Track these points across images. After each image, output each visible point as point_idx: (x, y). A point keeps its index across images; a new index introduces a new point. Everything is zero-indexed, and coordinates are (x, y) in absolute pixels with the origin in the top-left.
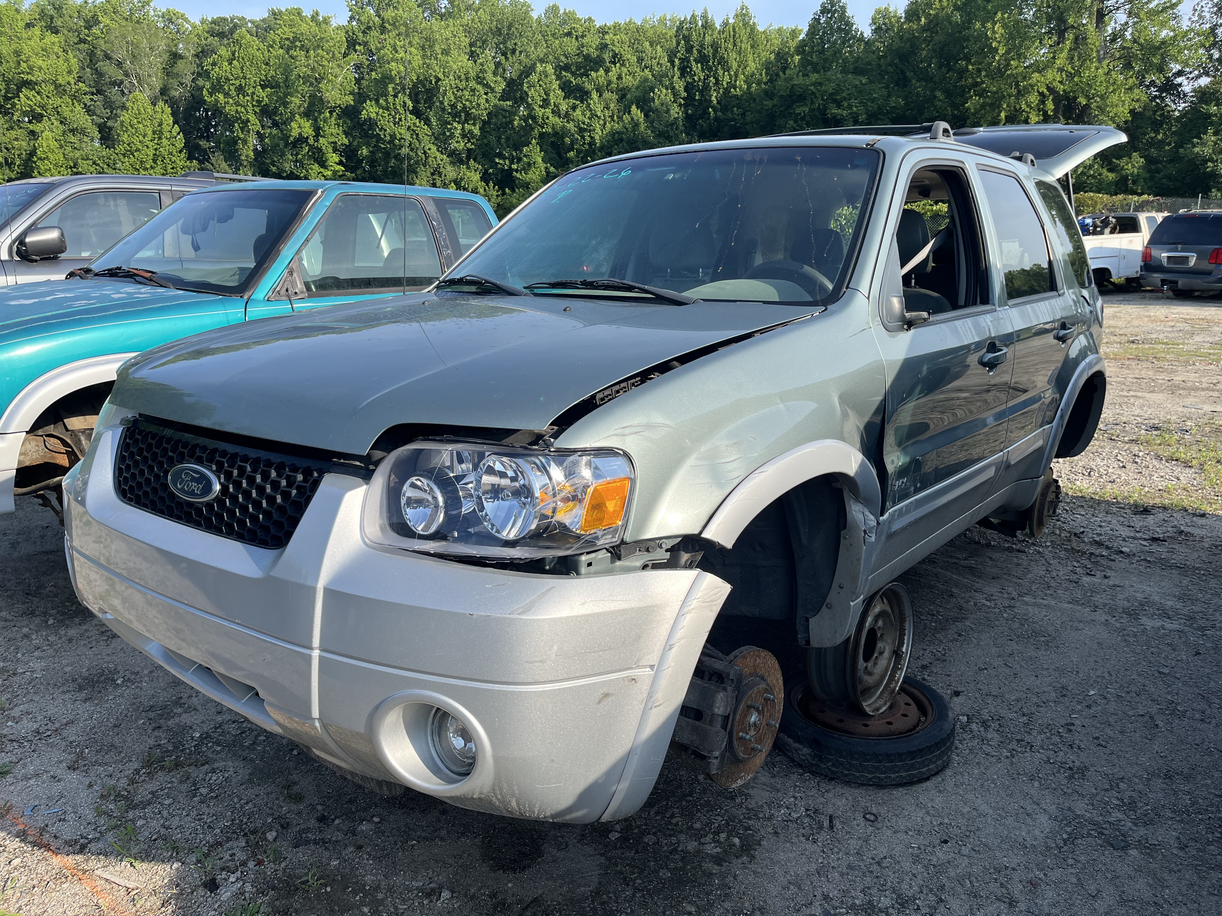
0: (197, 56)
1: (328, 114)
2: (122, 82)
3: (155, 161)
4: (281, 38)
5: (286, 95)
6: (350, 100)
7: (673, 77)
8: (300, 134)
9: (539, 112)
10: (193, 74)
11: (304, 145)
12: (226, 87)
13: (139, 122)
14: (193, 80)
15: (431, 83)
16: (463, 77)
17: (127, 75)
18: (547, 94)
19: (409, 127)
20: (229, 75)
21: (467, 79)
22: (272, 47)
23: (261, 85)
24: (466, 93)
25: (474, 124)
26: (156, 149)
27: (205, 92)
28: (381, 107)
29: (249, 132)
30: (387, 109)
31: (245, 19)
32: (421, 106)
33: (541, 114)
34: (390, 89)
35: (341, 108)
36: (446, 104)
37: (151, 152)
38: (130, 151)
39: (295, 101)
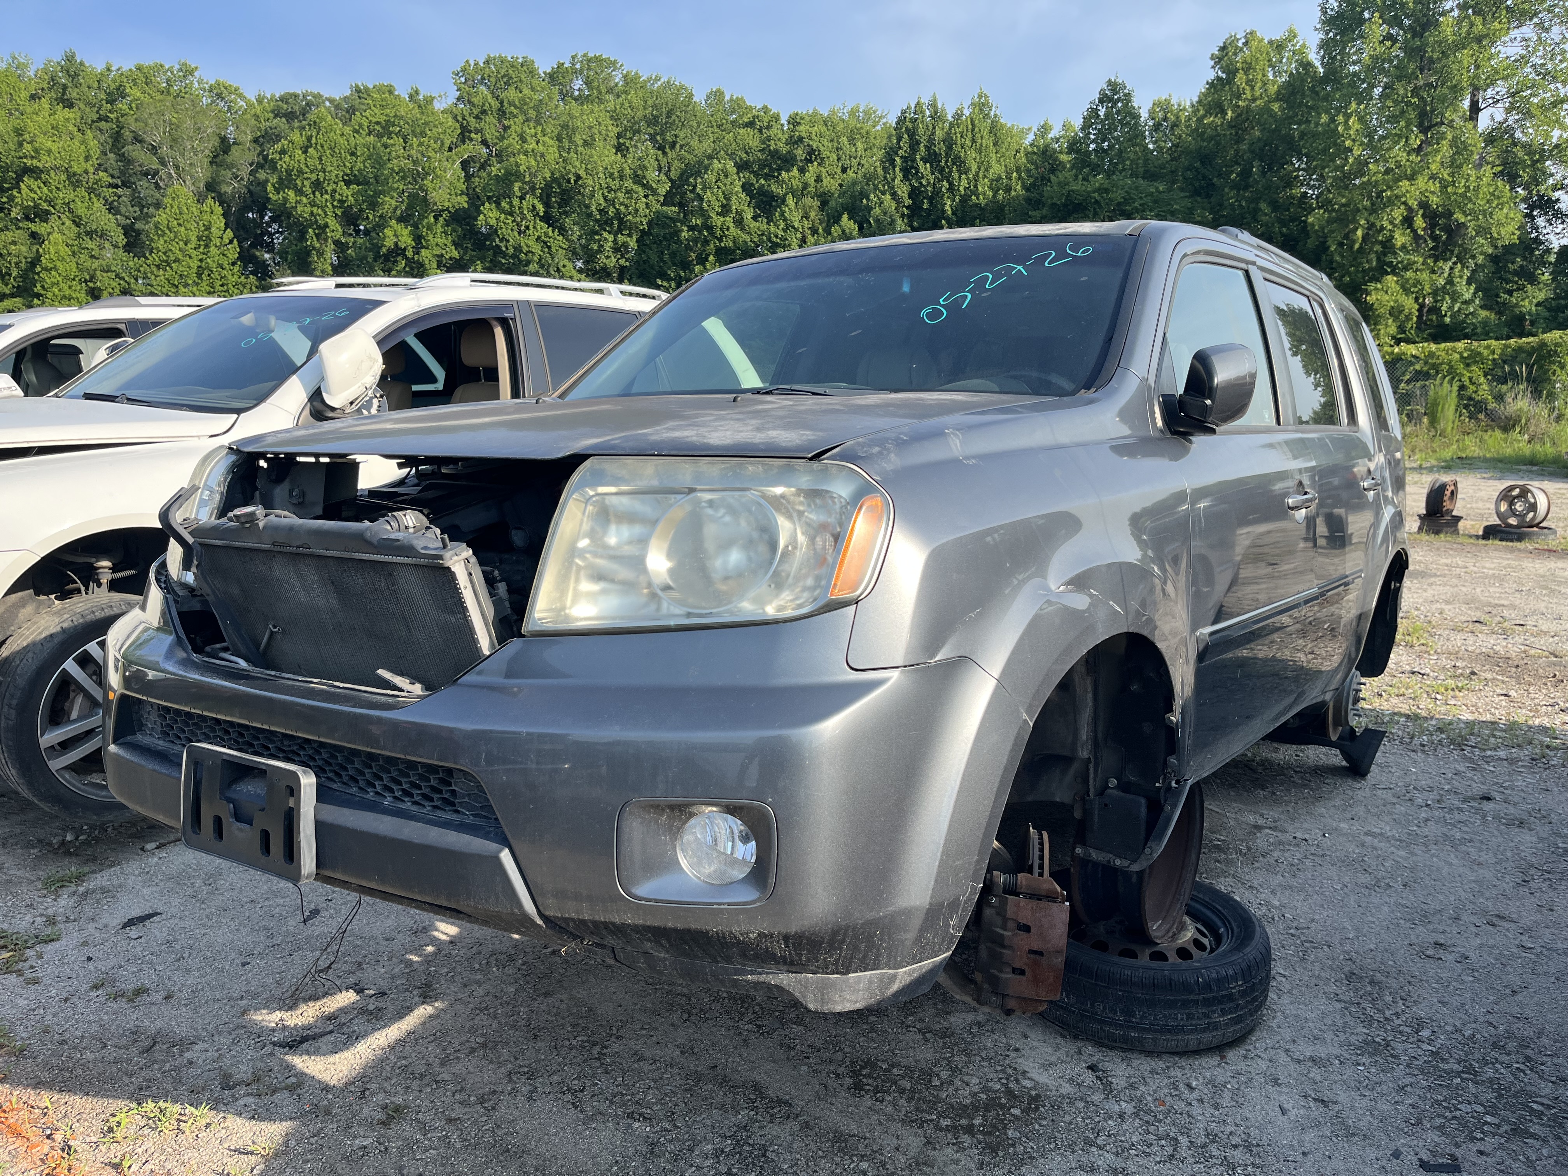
0: (256, 141)
1: (432, 220)
2: (156, 172)
3: (199, 276)
4: (370, 122)
5: (378, 194)
6: (463, 202)
7: (893, 180)
8: (396, 244)
9: (717, 221)
10: (251, 165)
11: (399, 258)
12: (299, 182)
13: (180, 225)
14: (252, 173)
15: (569, 181)
16: (616, 175)
17: (163, 163)
18: (728, 199)
19: (539, 238)
20: (303, 167)
21: (621, 178)
22: (357, 132)
23: (344, 180)
24: (620, 195)
25: (630, 235)
26: (201, 260)
27: (270, 188)
28: (503, 211)
29: (326, 240)
30: (511, 214)
31: (321, 96)
32: (555, 212)
33: (719, 223)
34: (516, 189)
35: (449, 212)
36: (593, 208)
37: (195, 264)
38: (166, 261)
39: (389, 203)
